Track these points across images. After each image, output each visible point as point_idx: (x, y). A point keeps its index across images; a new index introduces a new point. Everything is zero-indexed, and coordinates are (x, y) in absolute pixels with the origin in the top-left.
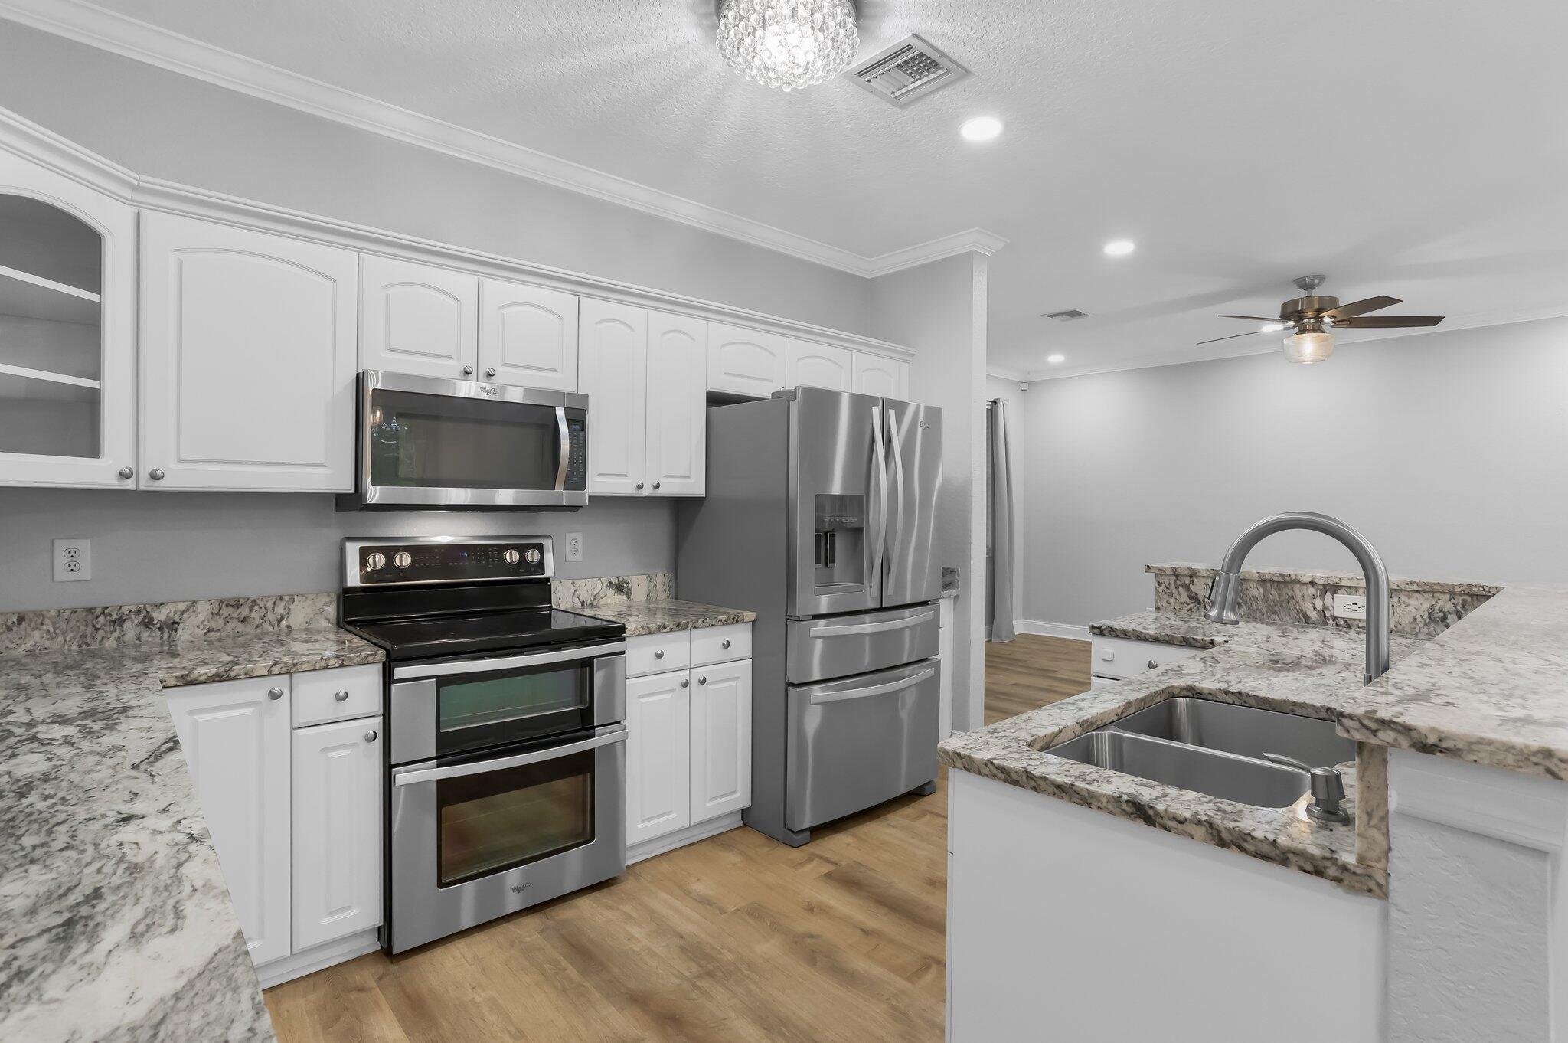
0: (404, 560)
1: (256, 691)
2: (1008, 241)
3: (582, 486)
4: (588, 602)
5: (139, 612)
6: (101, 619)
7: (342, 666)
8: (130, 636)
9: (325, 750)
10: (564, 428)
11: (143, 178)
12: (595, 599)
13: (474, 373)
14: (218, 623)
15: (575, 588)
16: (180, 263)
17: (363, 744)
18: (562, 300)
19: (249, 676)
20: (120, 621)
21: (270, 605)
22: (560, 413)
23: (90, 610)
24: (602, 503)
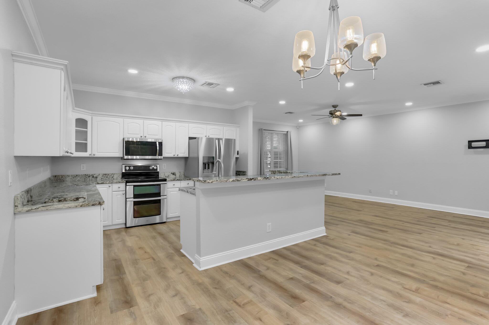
0: (132, 168)
1: (107, 186)
2: (257, 102)
3: (161, 155)
4: (167, 176)
5: (92, 175)
6: (87, 176)
7: (119, 183)
8: (91, 179)
9: (116, 195)
10: (158, 145)
11: (93, 112)
13: (143, 137)
14: (103, 177)
15: (164, 174)
16: (97, 123)
17: (122, 195)
18: (159, 123)
19: (106, 183)
20: (89, 176)
21: (111, 175)
22: (157, 143)
23: (85, 175)
24: (165, 158)
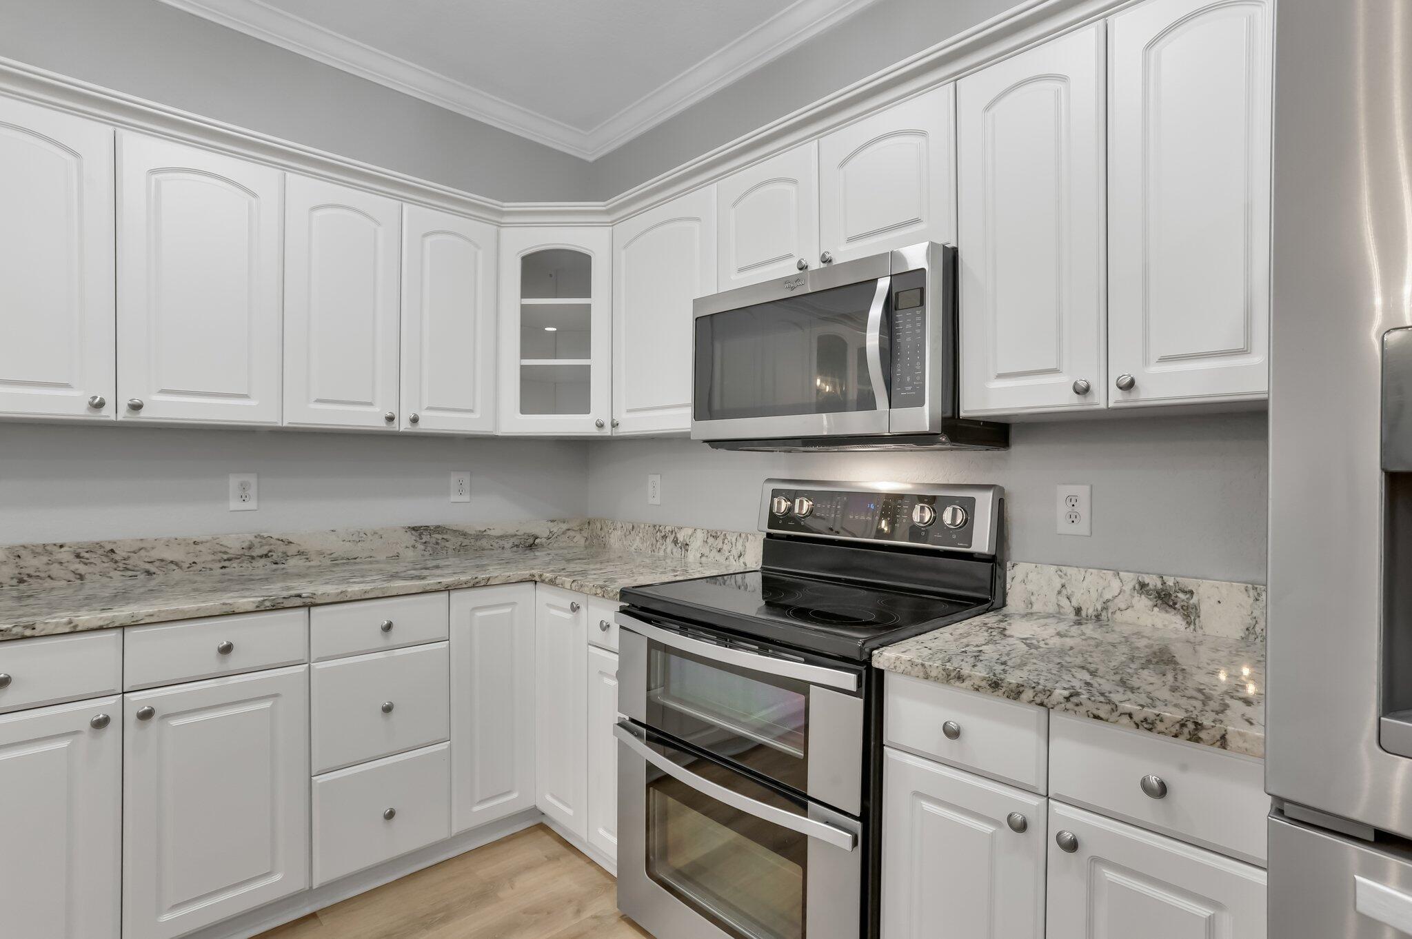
0: (805, 507)
4: (1089, 610)
7: (603, 596)
8: (669, 550)
9: (601, 672)
11: (608, 202)
12: (1105, 608)
14: (706, 551)
15: (1063, 581)
20: (665, 537)
21: (734, 539)
